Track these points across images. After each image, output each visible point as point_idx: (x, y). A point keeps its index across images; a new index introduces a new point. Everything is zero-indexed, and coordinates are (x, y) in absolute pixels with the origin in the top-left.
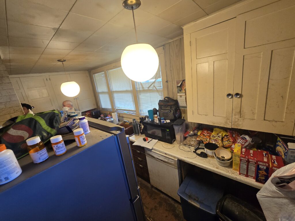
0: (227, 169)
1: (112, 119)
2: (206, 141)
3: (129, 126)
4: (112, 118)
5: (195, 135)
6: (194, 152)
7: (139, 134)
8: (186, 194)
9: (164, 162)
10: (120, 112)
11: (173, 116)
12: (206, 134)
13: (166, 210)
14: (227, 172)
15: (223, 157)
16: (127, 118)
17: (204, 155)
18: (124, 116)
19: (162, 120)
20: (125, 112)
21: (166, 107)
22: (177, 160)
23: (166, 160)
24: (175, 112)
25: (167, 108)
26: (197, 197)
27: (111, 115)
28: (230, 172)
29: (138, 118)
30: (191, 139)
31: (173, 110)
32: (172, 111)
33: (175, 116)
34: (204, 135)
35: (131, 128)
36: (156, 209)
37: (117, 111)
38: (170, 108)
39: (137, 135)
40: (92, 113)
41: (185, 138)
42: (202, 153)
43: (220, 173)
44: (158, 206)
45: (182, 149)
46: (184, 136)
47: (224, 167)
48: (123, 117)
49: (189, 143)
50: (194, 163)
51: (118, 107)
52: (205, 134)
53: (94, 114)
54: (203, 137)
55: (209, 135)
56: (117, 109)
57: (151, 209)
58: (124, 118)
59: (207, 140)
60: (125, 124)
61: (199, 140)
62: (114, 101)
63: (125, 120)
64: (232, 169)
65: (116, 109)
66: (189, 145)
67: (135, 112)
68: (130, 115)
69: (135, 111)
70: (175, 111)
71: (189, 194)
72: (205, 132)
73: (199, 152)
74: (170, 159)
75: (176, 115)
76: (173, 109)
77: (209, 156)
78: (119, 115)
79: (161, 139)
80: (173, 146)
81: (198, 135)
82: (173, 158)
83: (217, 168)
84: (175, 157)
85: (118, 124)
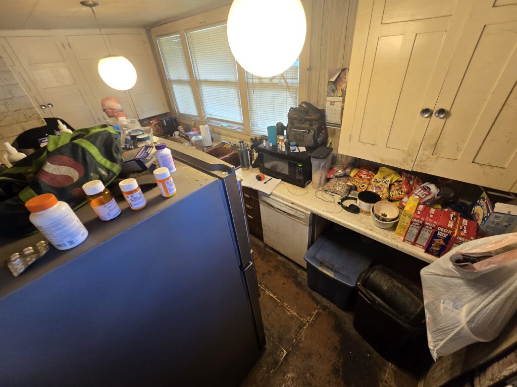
0: (386, 232)
1: (201, 137)
2: (362, 188)
3: (232, 152)
4: (200, 134)
5: (346, 176)
6: (339, 203)
7: (249, 166)
8: (316, 259)
9: (288, 214)
10: (214, 123)
11: (313, 140)
12: (365, 176)
13: (285, 276)
14: (386, 236)
15: (385, 215)
16: (227, 136)
17: (354, 210)
18: (222, 131)
19: (292, 146)
20: (224, 124)
21: (303, 123)
22: (309, 213)
23: (292, 213)
24: (317, 134)
25: (303, 126)
26: (332, 265)
27: (198, 129)
28: (389, 236)
29: (248, 138)
30: (337, 183)
31: (314, 129)
32: (312, 130)
33: (315, 141)
34: (361, 177)
35: (234, 154)
36: (269, 274)
37: (209, 121)
38: (310, 126)
39: (246, 169)
40: (162, 121)
41: (328, 180)
42: (351, 206)
43: (375, 237)
44: (272, 270)
45: (321, 197)
46: (326, 176)
47: (383, 229)
48: (219, 134)
49: (333, 188)
50: (336, 221)
51: (211, 115)
52: (363, 176)
53: (165, 125)
54: (359, 181)
55: (368, 177)
56: (208, 117)
57: (264, 274)
58: (222, 137)
59: (363, 186)
60: (224, 146)
61: (351, 185)
62: (202, 101)
63: (224, 139)
64: (393, 233)
65: (206, 117)
66: (333, 192)
68: (232, 130)
69: (243, 125)
70: (316, 131)
71: (321, 260)
72: (364, 172)
73: (347, 203)
74: (299, 212)
75: (319, 139)
76: (315, 127)
77: (362, 212)
78: (213, 129)
79: (286, 179)
80: (306, 191)
81: (350, 177)
82: (304, 211)
83: (371, 230)
84: (307, 209)
85: (211, 146)
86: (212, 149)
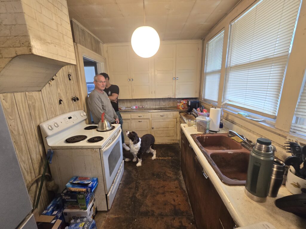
3: (241, 148)
10: (230, 110)
16: (241, 127)
18: (236, 120)
20: (242, 113)
37: (226, 108)
40: (188, 102)
48: (233, 122)
51: (229, 101)
53: (190, 105)
56: (226, 103)
58: (235, 126)
60: (232, 138)
63: (236, 130)
65: (224, 103)
67: (273, 121)
68: (252, 122)
69: (275, 118)
85: (216, 132)
86: (215, 135)
